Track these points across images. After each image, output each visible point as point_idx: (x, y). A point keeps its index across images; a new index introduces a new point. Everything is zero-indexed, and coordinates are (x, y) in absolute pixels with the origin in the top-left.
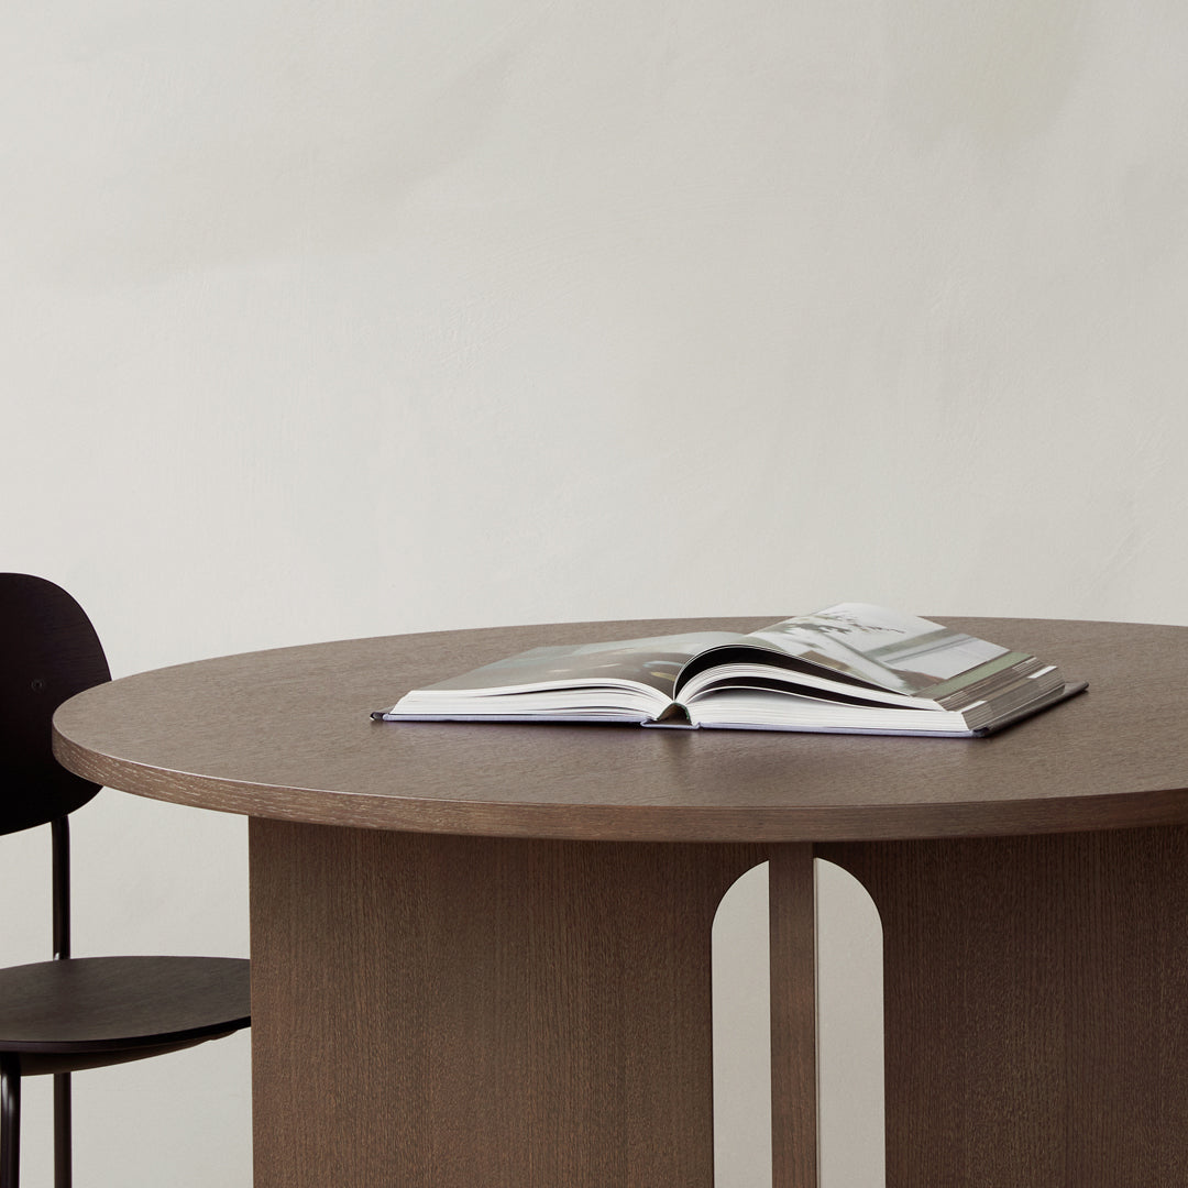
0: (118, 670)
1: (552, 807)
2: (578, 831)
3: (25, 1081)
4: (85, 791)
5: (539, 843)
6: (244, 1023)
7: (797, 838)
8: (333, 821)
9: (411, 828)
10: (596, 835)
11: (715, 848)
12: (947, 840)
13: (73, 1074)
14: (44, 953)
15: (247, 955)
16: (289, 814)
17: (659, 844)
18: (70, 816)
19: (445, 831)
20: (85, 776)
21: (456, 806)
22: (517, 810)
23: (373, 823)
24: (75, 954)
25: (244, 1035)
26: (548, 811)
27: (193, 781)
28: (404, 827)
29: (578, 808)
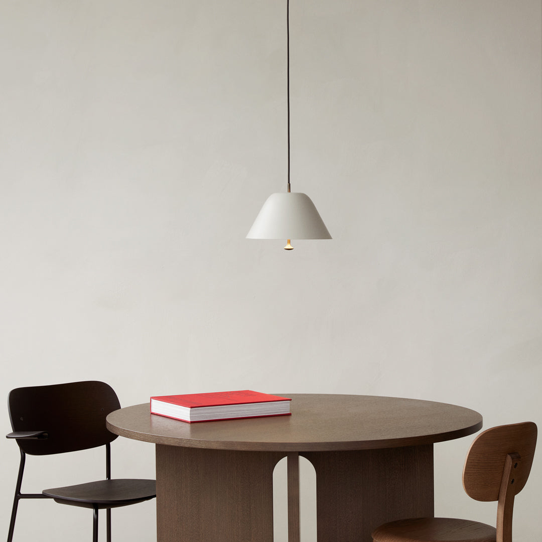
0: (122, 406)
1: (232, 442)
2: (239, 448)
3: (100, 511)
4: (114, 437)
5: (229, 451)
6: (155, 496)
7: (294, 450)
8: (177, 445)
9: (197, 447)
10: (243, 449)
11: (274, 453)
12: (332, 451)
13: (112, 509)
14: (104, 478)
15: (155, 478)
16: (166, 443)
17: (259, 452)
18: (111, 443)
19: (206, 448)
20: (114, 433)
21: (208, 442)
22: (223, 443)
23: (187, 446)
24: (111, 479)
25: (155, 499)
26: (232, 443)
27: (141, 434)
28: (195, 447)
29: (239, 442)
